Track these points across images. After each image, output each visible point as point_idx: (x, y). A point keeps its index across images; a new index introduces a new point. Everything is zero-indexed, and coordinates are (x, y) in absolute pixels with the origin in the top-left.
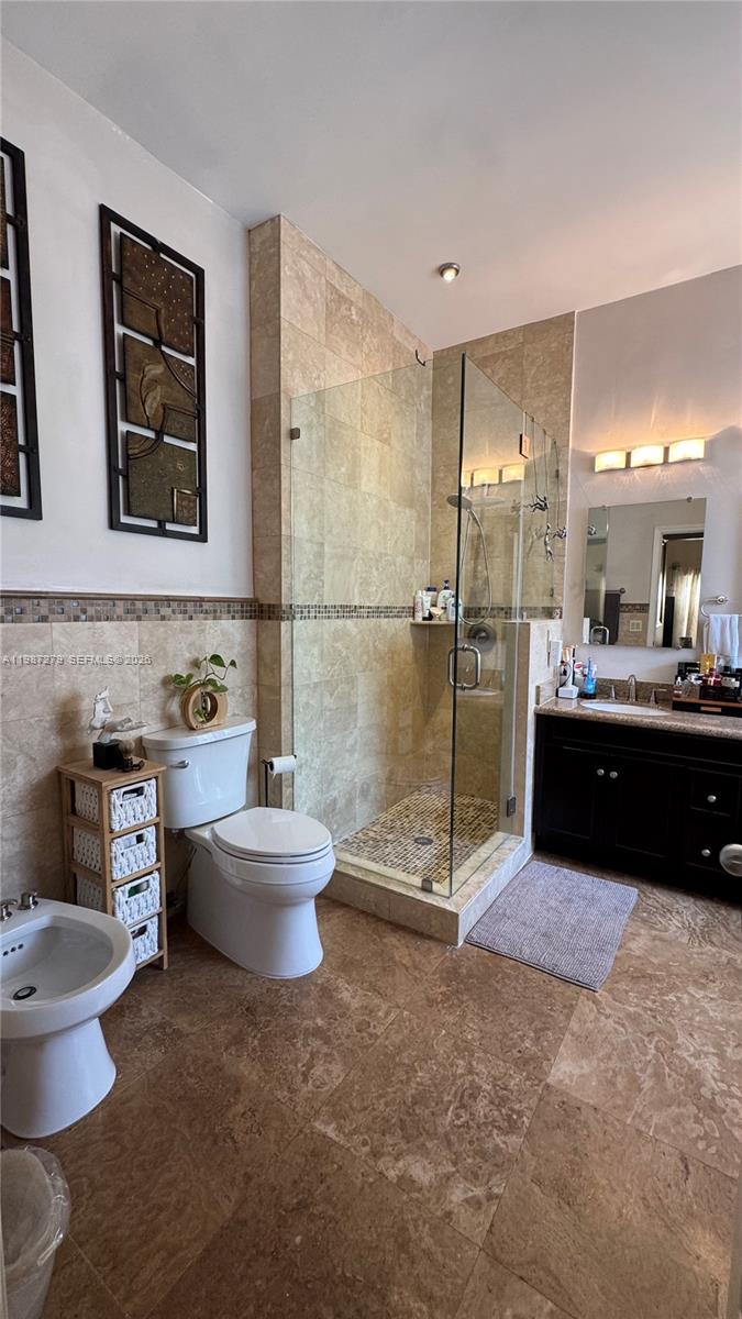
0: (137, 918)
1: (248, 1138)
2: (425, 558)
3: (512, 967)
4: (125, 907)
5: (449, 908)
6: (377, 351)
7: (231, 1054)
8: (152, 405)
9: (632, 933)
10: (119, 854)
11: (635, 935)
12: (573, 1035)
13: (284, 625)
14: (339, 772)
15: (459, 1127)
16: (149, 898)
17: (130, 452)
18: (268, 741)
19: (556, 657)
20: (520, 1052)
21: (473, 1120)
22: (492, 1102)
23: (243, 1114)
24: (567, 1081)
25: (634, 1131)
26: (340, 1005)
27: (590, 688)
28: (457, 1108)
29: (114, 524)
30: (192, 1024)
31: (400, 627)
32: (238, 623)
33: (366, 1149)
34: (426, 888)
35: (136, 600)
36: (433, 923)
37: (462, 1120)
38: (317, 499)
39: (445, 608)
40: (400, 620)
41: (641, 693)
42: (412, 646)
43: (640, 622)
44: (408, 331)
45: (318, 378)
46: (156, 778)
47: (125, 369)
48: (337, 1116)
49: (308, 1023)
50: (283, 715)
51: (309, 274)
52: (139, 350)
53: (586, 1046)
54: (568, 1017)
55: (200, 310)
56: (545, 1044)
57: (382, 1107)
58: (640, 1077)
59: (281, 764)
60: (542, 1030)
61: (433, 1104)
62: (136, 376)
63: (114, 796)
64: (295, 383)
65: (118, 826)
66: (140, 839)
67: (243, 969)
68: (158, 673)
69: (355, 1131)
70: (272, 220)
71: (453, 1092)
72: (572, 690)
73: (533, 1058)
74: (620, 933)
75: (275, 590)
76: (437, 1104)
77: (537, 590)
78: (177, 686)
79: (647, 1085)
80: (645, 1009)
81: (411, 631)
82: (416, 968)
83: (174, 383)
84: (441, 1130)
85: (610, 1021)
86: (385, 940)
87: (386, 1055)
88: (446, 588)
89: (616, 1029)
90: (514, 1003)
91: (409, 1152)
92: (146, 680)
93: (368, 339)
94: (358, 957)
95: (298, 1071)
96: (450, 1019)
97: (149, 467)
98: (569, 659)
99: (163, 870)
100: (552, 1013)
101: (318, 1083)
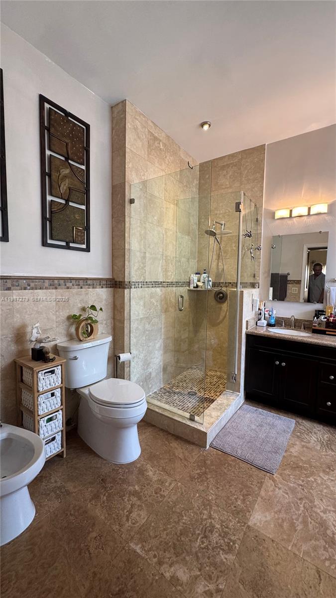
0: (50, 433)
1: (96, 552)
2: (194, 258)
3: (232, 461)
4: (44, 428)
5: (202, 429)
6: (172, 163)
7: (92, 504)
8: (64, 187)
9: (292, 444)
10: (42, 402)
11: (294, 445)
12: (262, 499)
13: (126, 291)
14: (152, 360)
15: (203, 549)
16: (57, 423)
17: (53, 210)
18: (118, 346)
19: (256, 307)
20: (235, 507)
21: (210, 545)
22: (220, 535)
23: (96, 537)
24: (258, 524)
25: (292, 554)
26: (148, 479)
27: (273, 321)
28: (202, 538)
29: (44, 244)
30: (75, 487)
31: (183, 290)
32: (104, 290)
33: (155, 560)
34: (192, 419)
35: (55, 279)
36: (195, 436)
37: (205, 544)
38: (143, 232)
39: (204, 283)
40: (182, 288)
41: (297, 324)
42: (188, 300)
43: (297, 288)
44: (187, 154)
45: (144, 175)
46: (61, 365)
47: (51, 171)
48: (143, 540)
49: (131, 488)
50: (125, 334)
51: (139, 127)
52: (57, 162)
53: (269, 504)
54: (260, 488)
55: (88, 143)
56: (248, 503)
57: (165, 537)
58: (295, 523)
59: (124, 357)
60: (247, 495)
61: (190, 535)
62: (56, 174)
63: (40, 375)
64: (132, 177)
65: (42, 389)
66: (53, 395)
67: (102, 458)
68: (65, 314)
69: (150, 550)
70: (122, 102)
71: (200, 529)
72: (264, 322)
73: (242, 511)
74: (286, 444)
75: (122, 274)
76: (192, 535)
77: (247, 275)
78: (74, 320)
79: (300, 527)
80: (299, 485)
81: (188, 292)
82: (186, 460)
83: (75, 178)
84: (194, 550)
85: (281, 491)
86: (171, 445)
87: (168, 507)
88: (204, 273)
89: (283, 495)
90: (233, 480)
91: (177, 562)
92: (59, 317)
93: (168, 158)
94: (158, 453)
95: (124, 514)
96: (201, 488)
97: (61, 217)
98: (262, 307)
99: (64, 410)
100: (252, 486)
101: (134, 521)
